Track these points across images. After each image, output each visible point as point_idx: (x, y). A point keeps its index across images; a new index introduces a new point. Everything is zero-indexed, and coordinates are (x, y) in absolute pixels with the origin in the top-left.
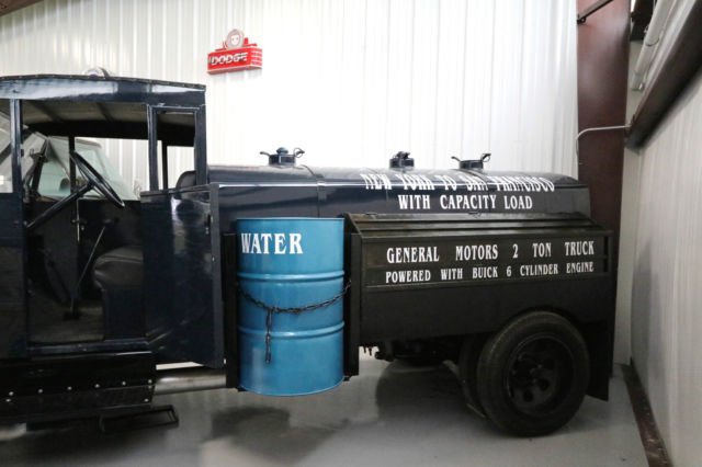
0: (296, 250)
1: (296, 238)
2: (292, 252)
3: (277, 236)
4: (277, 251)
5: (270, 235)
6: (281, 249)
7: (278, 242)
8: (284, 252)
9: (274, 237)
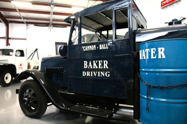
0: (162, 56)
1: (161, 50)
2: (160, 57)
3: (152, 49)
4: (152, 57)
5: (149, 49)
6: (154, 56)
7: (152, 52)
8: (155, 57)
9: (150, 50)
